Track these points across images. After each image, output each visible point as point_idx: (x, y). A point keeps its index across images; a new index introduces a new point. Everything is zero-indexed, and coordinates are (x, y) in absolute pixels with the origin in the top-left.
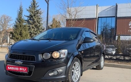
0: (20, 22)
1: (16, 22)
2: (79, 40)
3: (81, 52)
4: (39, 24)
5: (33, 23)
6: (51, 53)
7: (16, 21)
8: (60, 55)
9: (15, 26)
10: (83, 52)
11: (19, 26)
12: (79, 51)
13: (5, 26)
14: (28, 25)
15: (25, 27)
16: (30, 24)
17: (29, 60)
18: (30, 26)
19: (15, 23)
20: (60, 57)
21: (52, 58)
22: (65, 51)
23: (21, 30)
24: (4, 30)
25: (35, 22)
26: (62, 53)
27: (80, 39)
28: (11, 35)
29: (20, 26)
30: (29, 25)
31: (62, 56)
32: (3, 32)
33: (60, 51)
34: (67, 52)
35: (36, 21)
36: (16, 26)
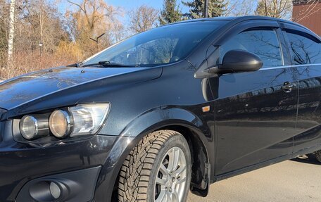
1: (161, 21)
7: (161, 17)
10: (205, 109)
19: (159, 23)
21: (49, 133)
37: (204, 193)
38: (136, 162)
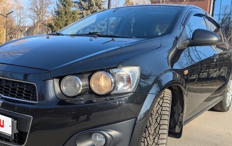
0: (65, 6)
1: (58, 5)
2: (177, 39)
3: (181, 72)
4: (100, 8)
5: (89, 7)
6: (87, 76)
7: (58, 3)
8: (115, 83)
9: (55, 12)
10: (186, 72)
11: (63, 13)
12: (176, 70)
13: (41, 14)
14: (79, 11)
15: (74, 14)
16: (84, 9)
17: (20, 96)
18: (83, 13)
19: (56, 6)
20: (115, 92)
21: (90, 91)
22: (131, 72)
23: (67, 21)
24: (39, 21)
25: (92, 5)
26: (122, 79)
27: (181, 35)
28: (50, 29)
29: (66, 13)
30: (81, 12)
31: (121, 87)
32: (39, 25)
33: (114, 70)
34: (138, 75)
35: (94, 4)
36: (58, 13)
37: (178, 135)
38: (154, 114)
